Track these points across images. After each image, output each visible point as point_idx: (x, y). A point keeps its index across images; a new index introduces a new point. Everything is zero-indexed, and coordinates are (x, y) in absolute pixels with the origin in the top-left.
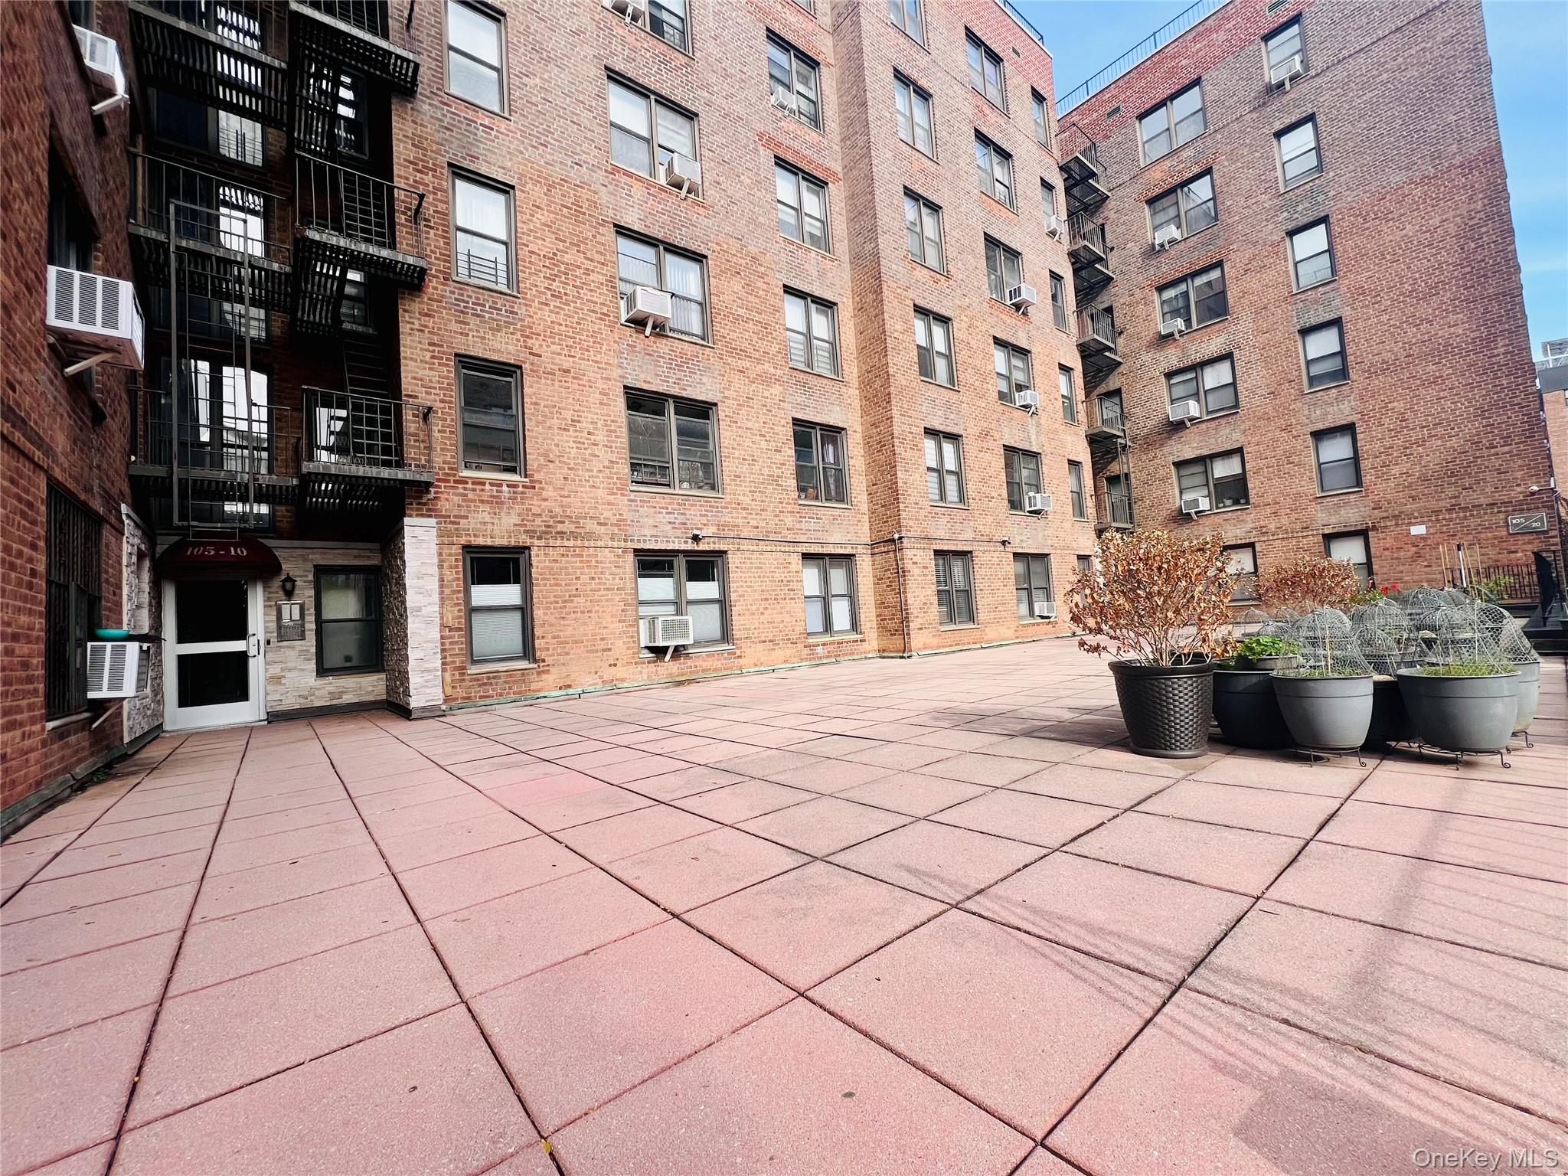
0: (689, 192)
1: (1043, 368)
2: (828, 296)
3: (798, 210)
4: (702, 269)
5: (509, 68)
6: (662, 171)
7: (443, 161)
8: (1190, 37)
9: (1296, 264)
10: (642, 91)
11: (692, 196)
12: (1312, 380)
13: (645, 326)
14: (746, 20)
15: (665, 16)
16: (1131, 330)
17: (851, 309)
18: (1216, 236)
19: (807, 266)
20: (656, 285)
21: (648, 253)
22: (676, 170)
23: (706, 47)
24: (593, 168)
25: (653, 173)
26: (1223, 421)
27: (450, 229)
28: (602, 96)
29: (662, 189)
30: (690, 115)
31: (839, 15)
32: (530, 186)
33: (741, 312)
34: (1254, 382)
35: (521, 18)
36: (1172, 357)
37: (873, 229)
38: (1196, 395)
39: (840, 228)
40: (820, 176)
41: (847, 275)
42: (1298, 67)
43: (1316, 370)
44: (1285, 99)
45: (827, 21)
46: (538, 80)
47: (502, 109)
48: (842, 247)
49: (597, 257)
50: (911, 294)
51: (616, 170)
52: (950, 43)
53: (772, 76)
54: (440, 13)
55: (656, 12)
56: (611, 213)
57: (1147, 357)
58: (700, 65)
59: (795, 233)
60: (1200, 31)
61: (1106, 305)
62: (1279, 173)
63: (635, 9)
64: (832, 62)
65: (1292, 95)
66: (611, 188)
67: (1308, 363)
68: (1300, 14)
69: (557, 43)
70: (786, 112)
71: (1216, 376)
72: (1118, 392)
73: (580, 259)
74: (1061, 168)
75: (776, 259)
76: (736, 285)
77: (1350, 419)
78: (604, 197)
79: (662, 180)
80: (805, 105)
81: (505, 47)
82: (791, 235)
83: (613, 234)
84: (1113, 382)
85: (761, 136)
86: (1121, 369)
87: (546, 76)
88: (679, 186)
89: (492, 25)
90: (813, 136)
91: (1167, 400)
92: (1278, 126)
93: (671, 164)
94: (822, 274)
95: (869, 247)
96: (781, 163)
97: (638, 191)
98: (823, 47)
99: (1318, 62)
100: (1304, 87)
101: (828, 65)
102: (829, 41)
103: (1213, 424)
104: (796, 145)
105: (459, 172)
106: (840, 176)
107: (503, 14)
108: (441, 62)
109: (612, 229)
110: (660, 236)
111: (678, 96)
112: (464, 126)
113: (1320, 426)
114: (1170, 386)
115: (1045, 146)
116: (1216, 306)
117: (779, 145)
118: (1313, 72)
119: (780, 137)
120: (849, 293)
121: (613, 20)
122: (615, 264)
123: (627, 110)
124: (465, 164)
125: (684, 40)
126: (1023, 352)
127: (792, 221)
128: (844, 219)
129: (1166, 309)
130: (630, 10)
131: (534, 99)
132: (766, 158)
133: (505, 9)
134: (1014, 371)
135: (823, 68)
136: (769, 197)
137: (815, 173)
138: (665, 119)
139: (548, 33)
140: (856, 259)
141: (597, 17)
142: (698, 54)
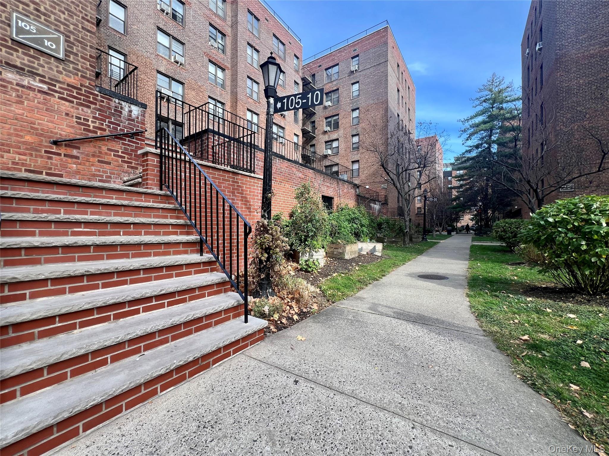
0: (181, 65)
1: (289, 133)
2: (223, 101)
3: (215, 76)
4: (183, 87)
5: (127, 22)
6: (173, 57)
7: (106, 44)
8: (337, 52)
9: (353, 118)
10: (168, 35)
11: (182, 66)
12: (353, 148)
13: (164, 99)
14: (202, 19)
15: (177, 14)
16: (318, 128)
17: (230, 106)
18: (338, 107)
19: (216, 92)
20: (168, 89)
21: (167, 80)
22: (177, 59)
23: (189, 25)
24: (151, 54)
25: (170, 57)
26: (335, 156)
27: (107, 62)
28: (155, 34)
29: (172, 63)
30: (183, 44)
31: (233, 23)
32: (131, 55)
33: (194, 100)
34: (342, 146)
35: (132, 9)
36: (326, 138)
37: (236, 86)
38: (330, 149)
39: (228, 83)
40: (223, 67)
41: (229, 97)
42: (357, 68)
43: (354, 146)
44: (354, 75)
45: (230, 23)
46: (136, 27)
47: (124, 32)
48: (228, 89)
49: (151, 78)
50: (246, 105)
51: (158, 55)
52: (267, 38)
53: (210, 36)
54: (107, 4)
55: (174, 13)
56: (156, 67)
57: (321, 136)
58: (187, 30)
59: (214, 82)
60: (340, 51)
61: (313, 120)
62: (351, 94)
63: (167, 12)
64: (230, 35)
65: (355, 75)
66: (156, 60)
67: (353, 144)
68: (358, 55)
69: (143, 17)
70: (213, 48)
71: (335, 144)
72: (314, 145)
73: (146, 78)
74: (302, 79)
75: (207, 88)
76: (193, 93)
77: (359, 159)
78: (154, 62)
79: (173, 61)
80: (220, 46)
81: (126, 16)
82: (213, 82)
83: (156, 73)
84: (314, 142)
85: (205, 53)
86: (316, 139)
87: (138, 26)
88: (178, 63)
89: (123, 9)
90: (222, 56)
91: (324, 149)
92: (352, 82)
93: (175, 56)
94: (221, 95)
95: (235, 90)
96: (210, 61)
97: (165, 62)
98: (228, 31)
99: (361, 68)
100: (358, 74)
101: (229, 36)
102: (230, 29)
103: (333, 157)
104: (216, 57)
105: (110, 48)
106: (230, 68)
107: (127, 7)
108: (107, 17)
109: (156, 71)
110: (171, 75)
111: (179, 38)
112: (113, 36)
113: (353, 160)
114: (326, 145)
115: (297, 71)
116: (336, 126)
117: (210, 56)
118: (359, 71)
119: (211, 54)
120: (229, 101)
121: (160, 13)
122: (156, 81)
123: (162, 39)
124: (113, 46)
125: (182, 22)
126: (283, 128)
127: (214, 78)
128: (230, 80)
129: (327, 124)
130: (165, 12)
131: (134, 32)
132: (206, 59)
133: (127, 6)
134: (279, 132)
135: (227, 37)
136: (206, 71)
137: (221, 66)
138: (175, 43)
139: (140, 14)
140: (232, 92)
141: (155, 12)
142: (186, 27)
